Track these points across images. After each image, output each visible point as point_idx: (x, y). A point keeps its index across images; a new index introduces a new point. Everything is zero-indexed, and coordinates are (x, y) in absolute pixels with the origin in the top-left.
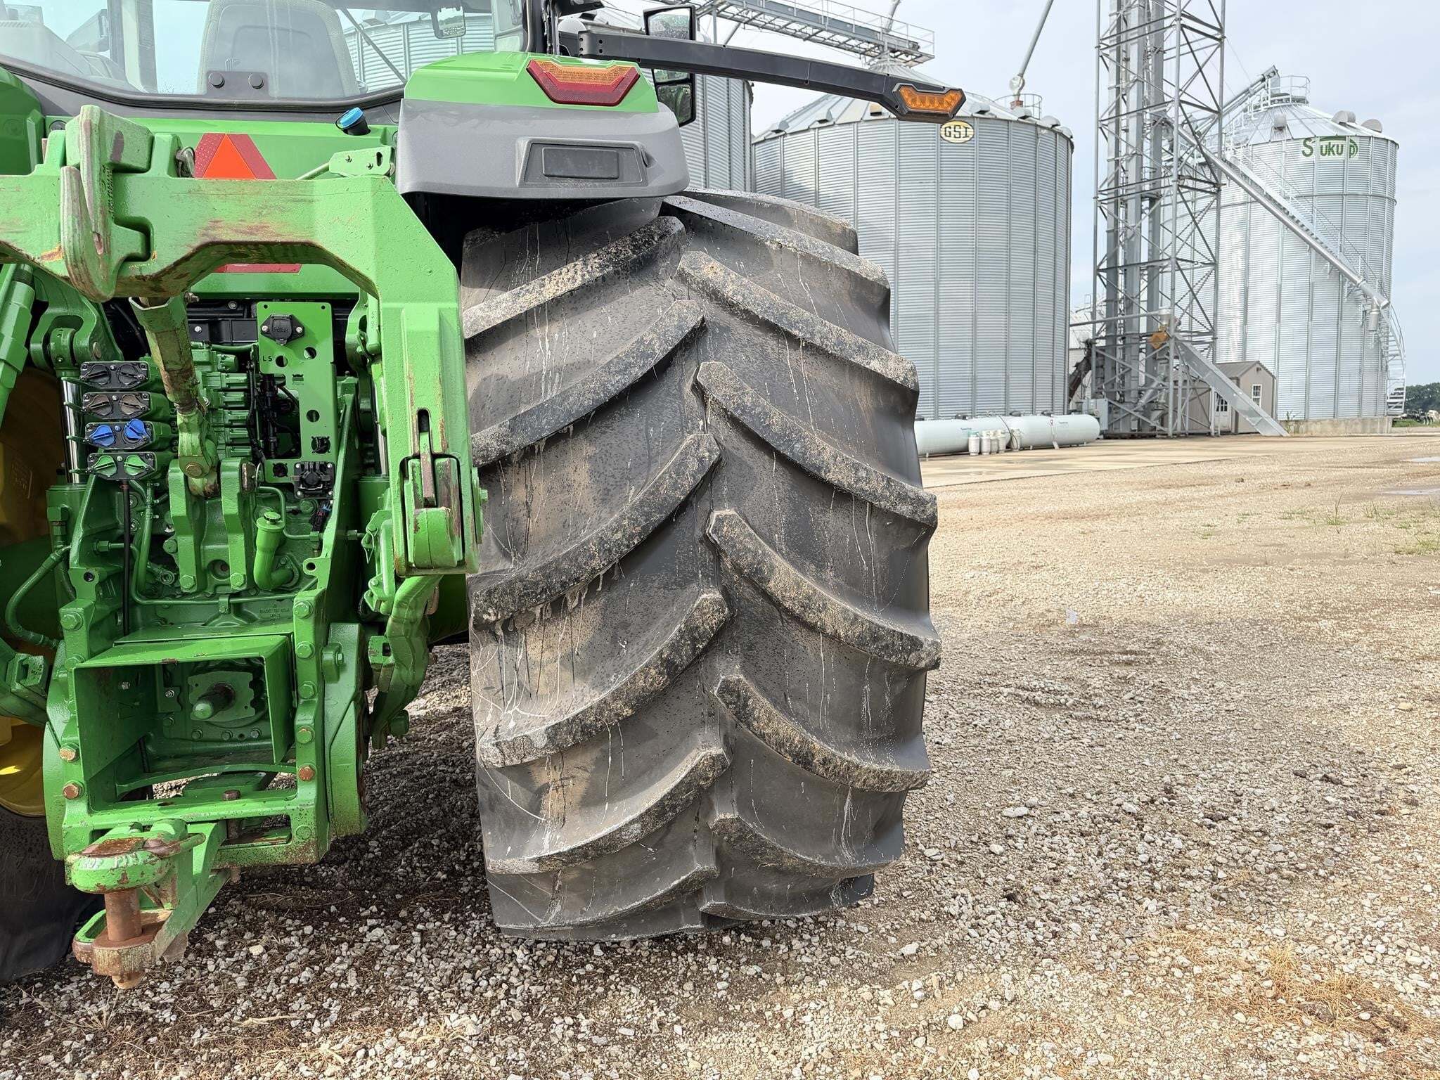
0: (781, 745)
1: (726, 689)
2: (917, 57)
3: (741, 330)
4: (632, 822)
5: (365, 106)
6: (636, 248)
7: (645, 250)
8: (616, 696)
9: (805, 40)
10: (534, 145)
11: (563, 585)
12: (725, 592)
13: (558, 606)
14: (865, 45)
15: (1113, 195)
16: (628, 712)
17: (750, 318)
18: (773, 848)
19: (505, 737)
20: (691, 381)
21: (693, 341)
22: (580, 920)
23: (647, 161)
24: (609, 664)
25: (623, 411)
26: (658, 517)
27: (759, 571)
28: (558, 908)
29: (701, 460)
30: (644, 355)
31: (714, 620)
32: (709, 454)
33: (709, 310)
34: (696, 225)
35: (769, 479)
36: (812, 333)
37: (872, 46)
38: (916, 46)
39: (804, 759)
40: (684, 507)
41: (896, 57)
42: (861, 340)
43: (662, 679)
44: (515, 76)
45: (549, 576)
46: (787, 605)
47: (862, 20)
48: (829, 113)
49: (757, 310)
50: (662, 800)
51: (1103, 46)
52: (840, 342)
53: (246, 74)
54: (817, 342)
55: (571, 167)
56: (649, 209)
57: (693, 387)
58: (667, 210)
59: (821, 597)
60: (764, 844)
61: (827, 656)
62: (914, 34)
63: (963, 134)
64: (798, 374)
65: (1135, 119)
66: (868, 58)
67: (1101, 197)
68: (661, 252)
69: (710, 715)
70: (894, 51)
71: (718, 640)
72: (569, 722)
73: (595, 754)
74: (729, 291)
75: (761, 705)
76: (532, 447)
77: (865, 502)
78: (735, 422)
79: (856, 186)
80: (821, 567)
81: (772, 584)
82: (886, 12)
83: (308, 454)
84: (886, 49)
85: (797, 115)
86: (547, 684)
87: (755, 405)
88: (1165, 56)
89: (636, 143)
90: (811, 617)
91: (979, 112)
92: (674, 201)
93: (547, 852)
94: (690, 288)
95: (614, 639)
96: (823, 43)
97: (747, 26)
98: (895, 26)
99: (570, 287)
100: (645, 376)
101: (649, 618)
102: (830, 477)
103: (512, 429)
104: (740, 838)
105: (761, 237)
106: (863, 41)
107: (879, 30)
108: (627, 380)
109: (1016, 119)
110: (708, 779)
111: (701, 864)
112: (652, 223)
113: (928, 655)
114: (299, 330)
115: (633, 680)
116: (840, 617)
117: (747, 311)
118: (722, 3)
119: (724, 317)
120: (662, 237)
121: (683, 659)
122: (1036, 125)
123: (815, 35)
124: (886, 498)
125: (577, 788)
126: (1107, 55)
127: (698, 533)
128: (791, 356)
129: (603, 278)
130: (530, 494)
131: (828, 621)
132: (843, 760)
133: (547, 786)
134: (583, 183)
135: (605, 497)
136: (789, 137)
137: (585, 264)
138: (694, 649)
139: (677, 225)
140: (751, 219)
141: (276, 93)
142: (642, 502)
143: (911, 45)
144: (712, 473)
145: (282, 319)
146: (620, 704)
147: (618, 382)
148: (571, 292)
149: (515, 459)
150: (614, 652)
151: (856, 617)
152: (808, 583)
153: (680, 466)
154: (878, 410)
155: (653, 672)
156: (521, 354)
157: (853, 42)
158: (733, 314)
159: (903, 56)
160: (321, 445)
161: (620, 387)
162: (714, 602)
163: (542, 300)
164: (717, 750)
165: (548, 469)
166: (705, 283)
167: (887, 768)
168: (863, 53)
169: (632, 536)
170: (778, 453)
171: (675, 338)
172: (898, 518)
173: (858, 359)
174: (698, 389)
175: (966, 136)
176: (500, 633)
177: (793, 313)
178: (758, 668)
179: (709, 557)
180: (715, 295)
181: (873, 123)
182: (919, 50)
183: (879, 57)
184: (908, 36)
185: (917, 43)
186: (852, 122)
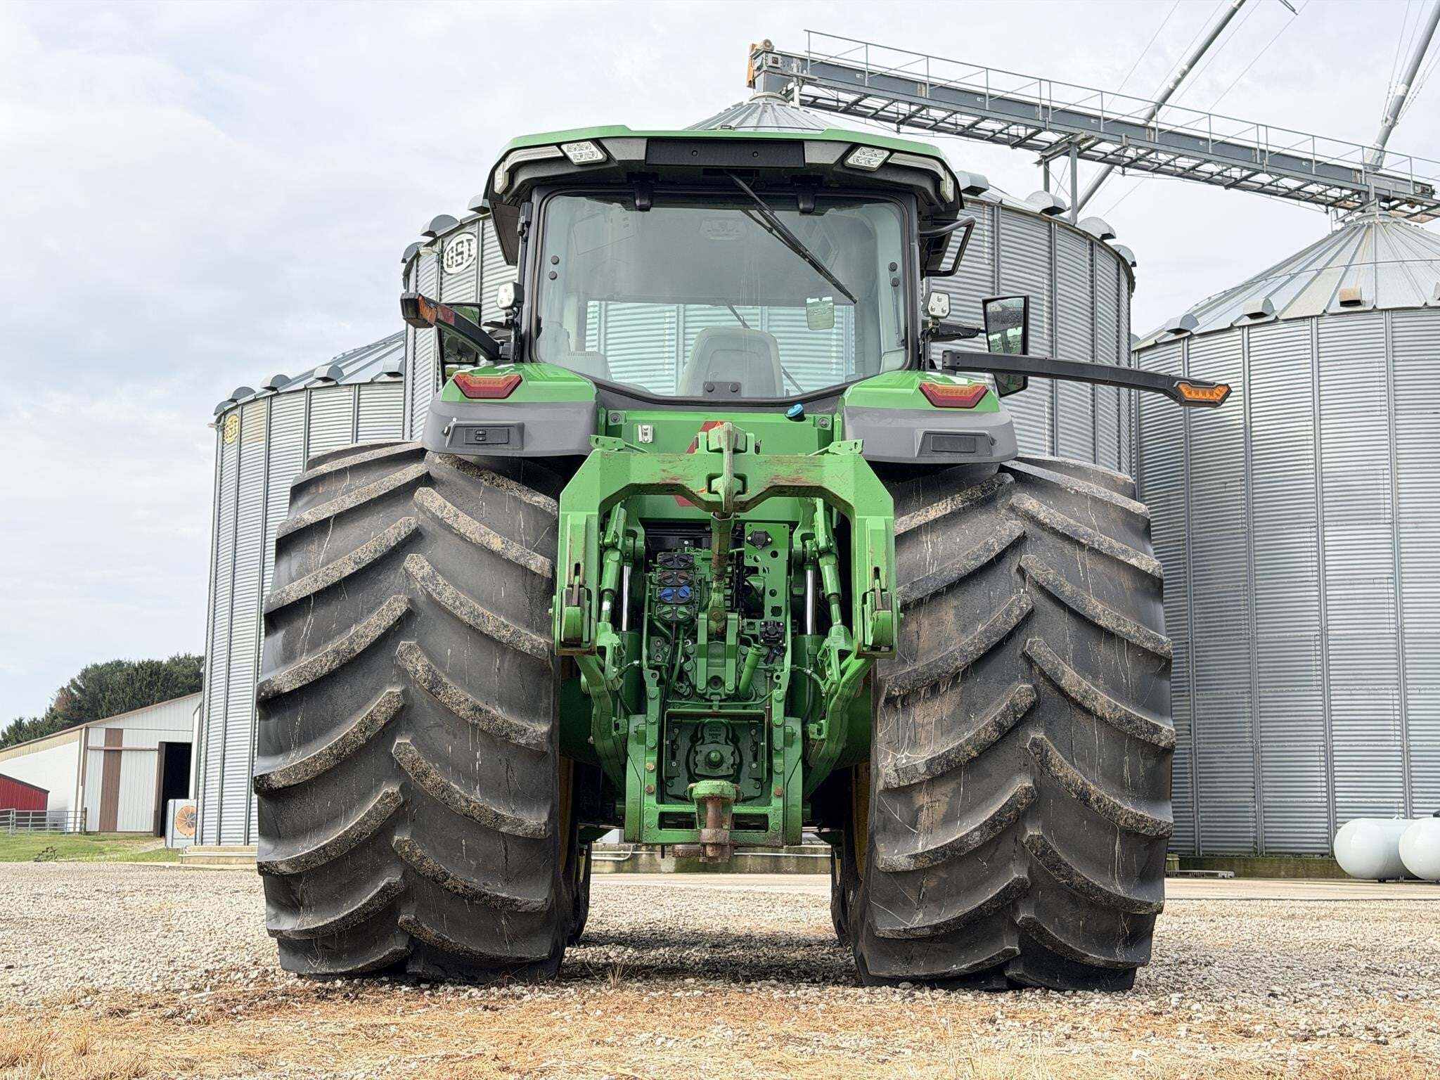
0: (1069, 785)
1: (1035, 743)
2: (1430, 208)
3: (1049, 539)
4: (975, 830)
5: (803, 401)
6: (984, 491)
7: (989, 493)
8: (968, 742)
9: (1227, 187)
10: (926, 434)
11: (939, 675)
12: (1034, 686)
13: (934, 688)
14: (1335, 193)
16: (974, 754)
17: (1054, 532)
18: (1066, 865)
19: (900, 766)
20: (1016, 567)
21: (1018, 544)
22: (935, 922)
23: (993, 442)
24: (964, 726)
25: (975, 582)
26: (995, 639)
27: (1056, 673)
28: (921, 916)
29: (1021, 609)
30: (989, 550)
31: (1027, 701)
32: (1026, 605)
33: (1029, 528)
34: (1023, 480)
35: (1063, 625)
36: (1093, 542)
37: (1348, 192)
38: (1427, 190)
39: (1084, 796)
40: (1010, 636)
41: (1394, 208)
42: (1124, 547)
43: (996, 734)
44: (912, 391)
45: (931, 669)
46: (1073, 695)
47: (1327, 152)
48: (1267, 302)
49: (1059, 528)
50: (994, 815)
52: (1111, 547)
53: (726, 384)
54: (1096, 546)
55: (947, 446)
56: (991, 468)
57: (1018, 570)
58: (1003, 469)
59: (1094, 692)
60: (1059, 860)
61: (1100, 733)
62: (1422, 173)
64: (1084, 566)
66: (1341, 212)
68: (999, 495)
69: (1025, 765)
70: (1387, 200)
71: (1029, 715)
72: (939, 757)
73: (952, 785)
74: (1041, 517)
75: (1056, 757)
76: (922, 599)
77: (1123, 639)
78: (1042, 589)
79: (1317, 418)
80: (1095, 677)
81: (1063, 682)
82: (1373, 140)
83: (768, 616)
84: (1372, 197)
85: (1213, 304)
86: (925, 738)
87: (1055, 580)
89: (986, 432)
90: (1087, 704)
92: (1008, 464)
93: (920, 850)
94: (1017, 515)
95: (967, 712)
96: (1259, 191)
97: (1129, 171)
98: (1389, 160)
99: (944, 513)
100: (989, 562)
101: (988, 701)
102: (1100, 623)
103: (911, 589)
104: (1044, 853)
105: (1064, 486)
106: (1331, 186)
107: (1361, 167)
108: (977, 564)
110: (1022, 804)
111: (1017, 873)
112: (993, 476)
113: (1166, 738)
114: (769, 540)
115: (978, 734)
116: (1106, 705)
117: (1052, 528)
118: (1086, 140)
119: (1038, 532)
120: (1000, 485)
121: (1009, 723)
123: (1245, 179)
124: (1138, 638)
125: (941, 809)
127: (1019, 652)
128: (1079, 555)
129: (964, 508)
130: (920, 626)
131: (1098, 707)
132: (1110, 801)
133: (922, 806)
134: (954, 455)
135: (964, 629)
136: (1197, 340)
137: (953, 500)
138: (1015, 717)
139: (1010, 478)
140: (1059, 475)
141: (746, 394)
142: (986, 631)
143: (1419, 189)
144: (1029, 617)
145: (761, 533)
146: (970, 748)
147: (973, 565)
148: (944, 516)
149: (912, 607)
150: (966, 720)
151: (1116, 706)
152: (1086, 684)
153: (1008, 612)
154: (1136, 589)
155: (990, 729)
156: (914, 550)
157: (1313, 188)
158: (1044, 530)
159: (1405, 207)
160: (776, 611)
161: (974, 567)
162: (1027, 690)
163: (927, 520)
164: (1028, 784)
165: (930, 613)
166: (1027, 512)
167: (1141, 813)
168: (1332, 204)
169: (980, 649)
170: (1069, 607)
171: (1007, 541)
172: (1145, 651)
173: (1122, 557)
174: (1021, 571)
176: (899, 706)
177: (1081, 529)
178: (1055, 738)
179: (1025, 666)
180: (1033, 519)
181: (1345, 318)
182: (1434, 197)
183: (1361, 209)
184: (1411, 175)
185: (1430, 186)
186: (1308, 317)
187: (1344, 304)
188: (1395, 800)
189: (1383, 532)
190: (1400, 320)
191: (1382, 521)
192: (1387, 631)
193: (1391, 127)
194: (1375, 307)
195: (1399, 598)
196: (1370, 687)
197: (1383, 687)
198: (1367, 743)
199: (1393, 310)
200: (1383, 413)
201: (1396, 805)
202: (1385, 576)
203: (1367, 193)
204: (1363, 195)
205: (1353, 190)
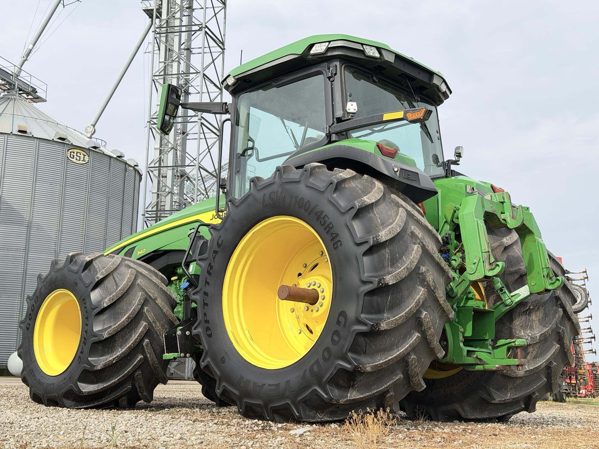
2: (34, 98)
13: (539, 307)
15: (155, 216)
22: (515, 397)
24: (545, 322)
28: (509, 394)
37: (5, 83)
38: (34, 91)
41: (21, 94)
50: (550, 357)
51: (152, 123)
62: (34, 83)
63: (82, 158)
65: (171, 171)
67: (147, 215)
70: (20, 90)
73: (539, 345)
82: (18, 63)
84: (16, 88)
86: (535, 326)
88: (188, 137)
91: (92, 147)
93: (528, 369)
95: (545, 317)
98: (22, 74)
101: (550, 313)
107: (12, 73)
109: (115, 156)
111: (545, 378)
122: (126, 163)
126: (154, 128)
133: (530, 352)
143: (31, 89)
150: (545, 320)
159: (24, 95)
162: (562, 310)
164: (559, 345)
175: (84, 160)
176: (528, 313)
181: (19, 137)
182: (36, 94)
183: (8, 91)
184: (31, 83)
185: (36, 89)
186: (4, 133)
187: (19, 131)
188: (13, 343)
189: (24, 230)
190: (42, 144)
191: (24, 225)
192: (20, 272)
193: (25, 61)
194: (33, 136)
195: (26, 258)
196: (9, 294)
197: (15, 295)
198: (4, 318)
199: (40, 138)
200: (30, 180)
201: (13, 345)
202: (22, 248)
203: (14, 85)
204: (12, 86)
205: (8, 82)
